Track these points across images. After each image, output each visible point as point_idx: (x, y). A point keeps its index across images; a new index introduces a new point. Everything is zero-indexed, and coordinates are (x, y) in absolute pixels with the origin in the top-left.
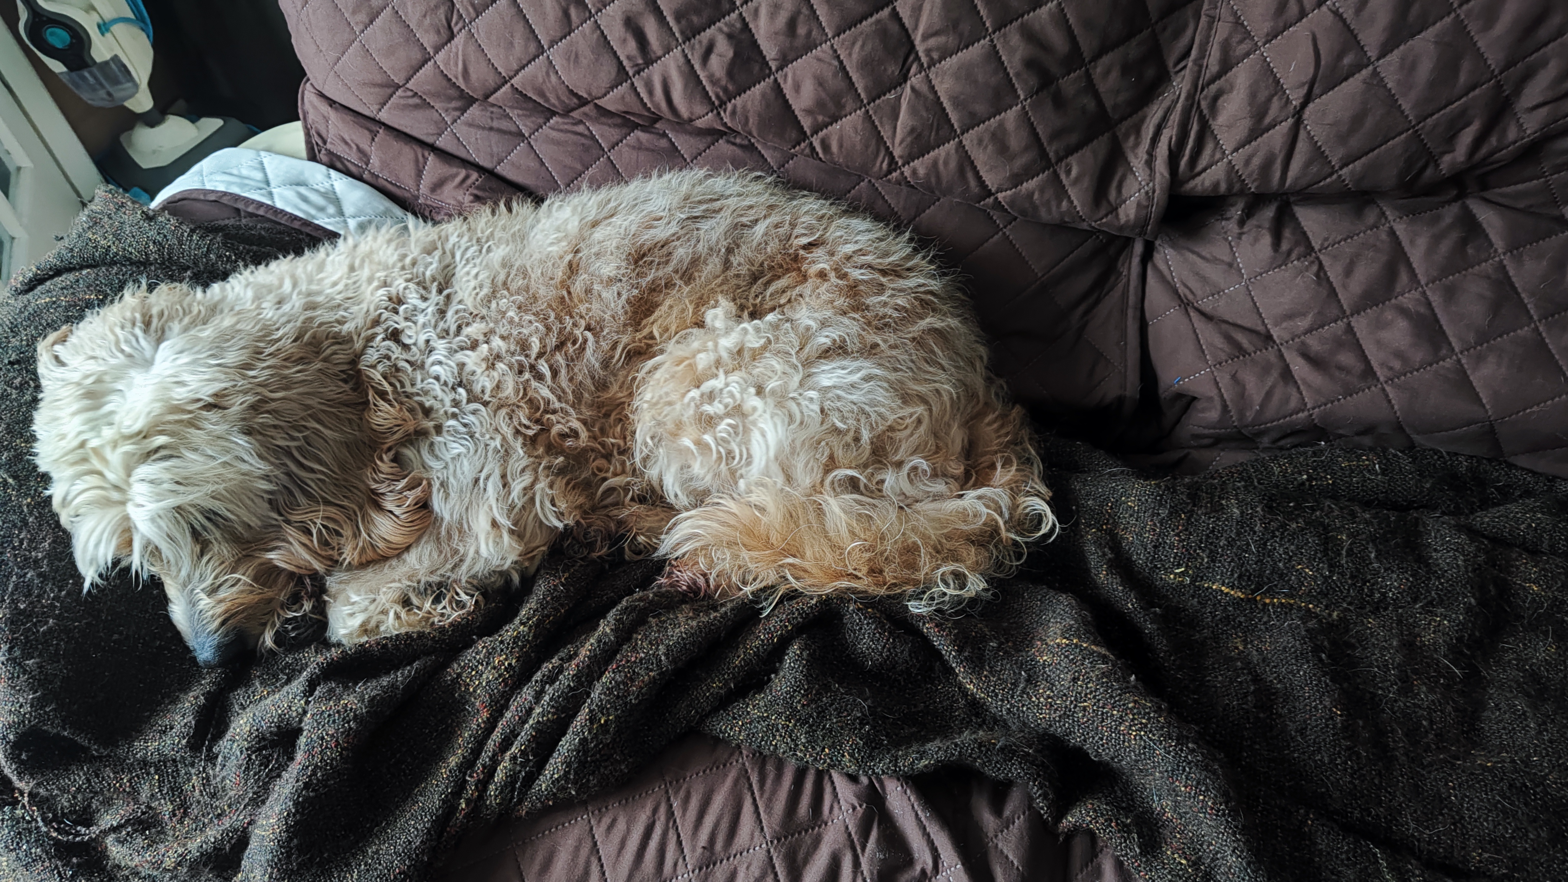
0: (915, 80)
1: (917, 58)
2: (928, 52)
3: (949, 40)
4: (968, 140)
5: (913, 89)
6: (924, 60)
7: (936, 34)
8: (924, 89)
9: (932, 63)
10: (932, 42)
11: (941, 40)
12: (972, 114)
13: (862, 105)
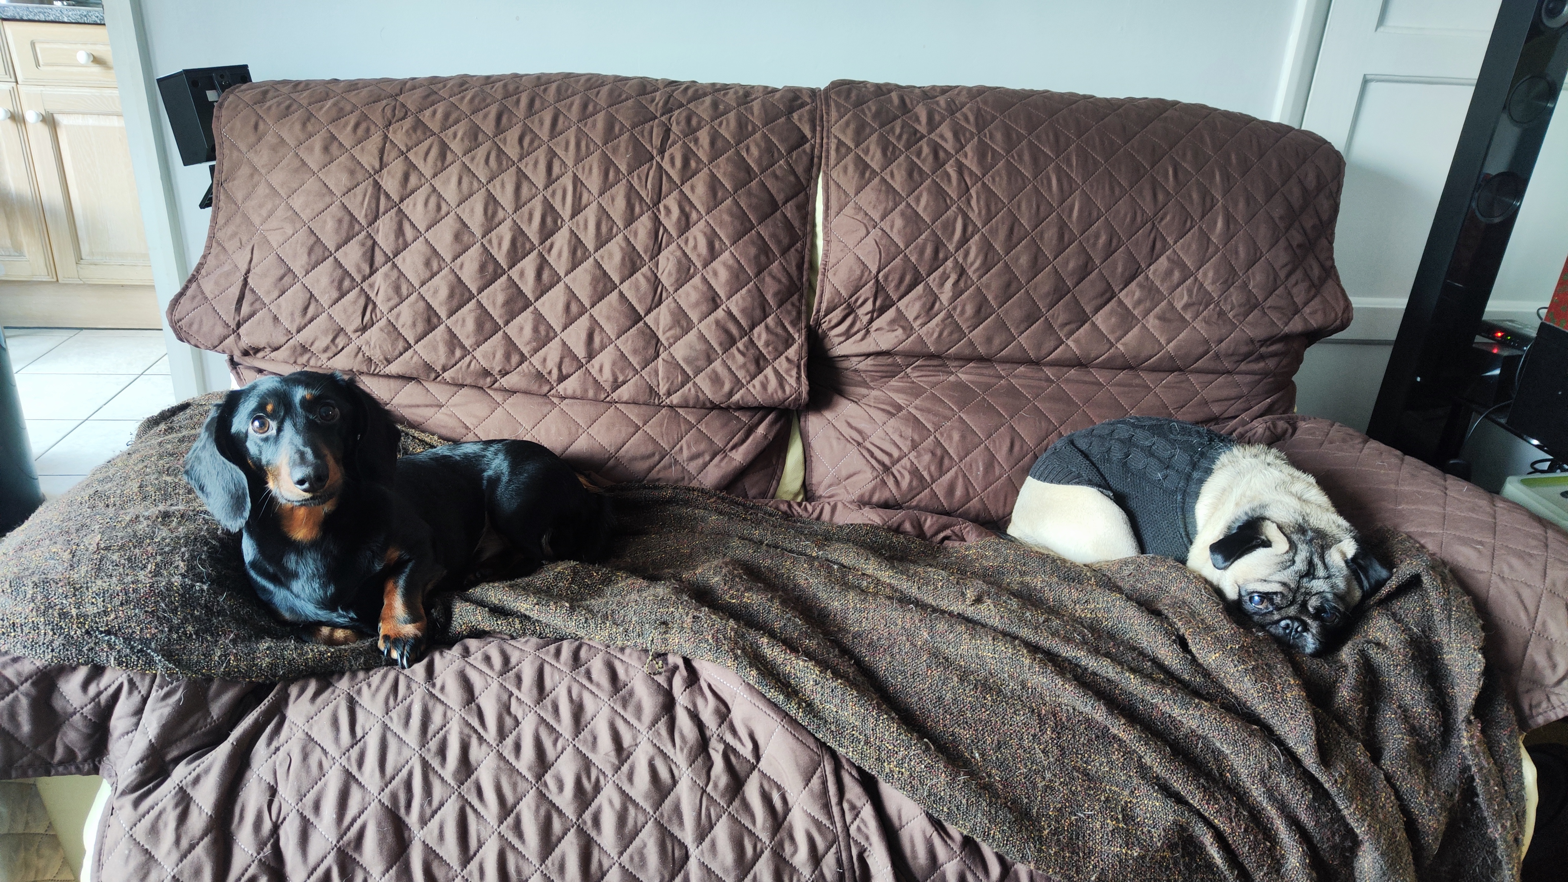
0: (663, 355)
1: (662, 344)
2: (668, 339)
3: (677, 331)
4: (698, 380)
5: (663, 360)
6: (666, 344)
7: (670, 329)
8: (670, 359)
9: (671, 345)
10: (668, 334)
11: (672, 332)
12: (698, 367)
13: (636, 372)
